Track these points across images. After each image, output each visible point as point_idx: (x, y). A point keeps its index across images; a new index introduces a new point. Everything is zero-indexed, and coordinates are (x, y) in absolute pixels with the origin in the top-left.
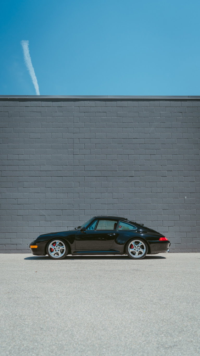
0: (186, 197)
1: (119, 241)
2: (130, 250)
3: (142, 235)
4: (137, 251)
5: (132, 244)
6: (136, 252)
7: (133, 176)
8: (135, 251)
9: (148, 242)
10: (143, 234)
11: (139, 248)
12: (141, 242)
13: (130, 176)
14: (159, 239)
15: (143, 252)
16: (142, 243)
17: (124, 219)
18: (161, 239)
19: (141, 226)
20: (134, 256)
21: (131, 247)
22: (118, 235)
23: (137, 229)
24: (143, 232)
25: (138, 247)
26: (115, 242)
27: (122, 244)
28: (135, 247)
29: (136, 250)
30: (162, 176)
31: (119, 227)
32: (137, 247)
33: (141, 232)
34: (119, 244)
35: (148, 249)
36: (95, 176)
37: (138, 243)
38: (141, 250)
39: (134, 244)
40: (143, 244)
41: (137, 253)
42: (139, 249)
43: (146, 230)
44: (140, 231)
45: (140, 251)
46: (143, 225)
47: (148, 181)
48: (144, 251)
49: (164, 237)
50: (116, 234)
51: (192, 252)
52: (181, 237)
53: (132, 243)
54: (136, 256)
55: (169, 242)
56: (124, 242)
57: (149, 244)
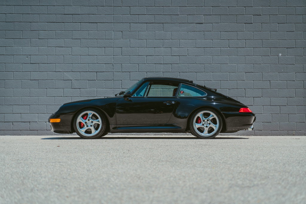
0: (280, 55)
1: (180, 113)
2: (196, 126)
3: (214, 103)
4: (207, 127)
5: (198, 117)
6: (205, 128)
7: (202, 23)
8: (203, 126)
9: (223, 115)
10: (216, 103)
11: (209, 122)
12: (212, 113)
13: (197, 22)
14: (238, 110)
15: (214, 128)
16: (213, 115)
17: (188, 81)
18: (242, 110)
19: (213, 92)
20: (202, 134)
21: (198, 121)
22: (178, 103)
23: (207, 95)
24: (215, 100)
25: (208, 120)
26: (173, 116)
27: (185, 117)
28: (204, 121)
29: (205, 125)
30: (245, 23)
31: (180, 92)
32: (206, 120)
33: (213, 100)
34: (180, 117)
35: (222, 124)
36: (146, 23)
37: (208, 115)
38: (213, 125)
39: (202, 116)
40: (215, 117)
41: (206, 130)
42: (210, 124)
43: (220, 97)
44: (211, 99)
45: (211, 127)
46: (216, 91)
47: (225, 30)
48: (216, 126)
49: (245, 107)
50: (175, 102)
51: (288, 135)
52: (272, 113)
53: (200, 115)
54: (205, 134)
55: (254, 115)
56: (187, 114)
57: (225, 118)
